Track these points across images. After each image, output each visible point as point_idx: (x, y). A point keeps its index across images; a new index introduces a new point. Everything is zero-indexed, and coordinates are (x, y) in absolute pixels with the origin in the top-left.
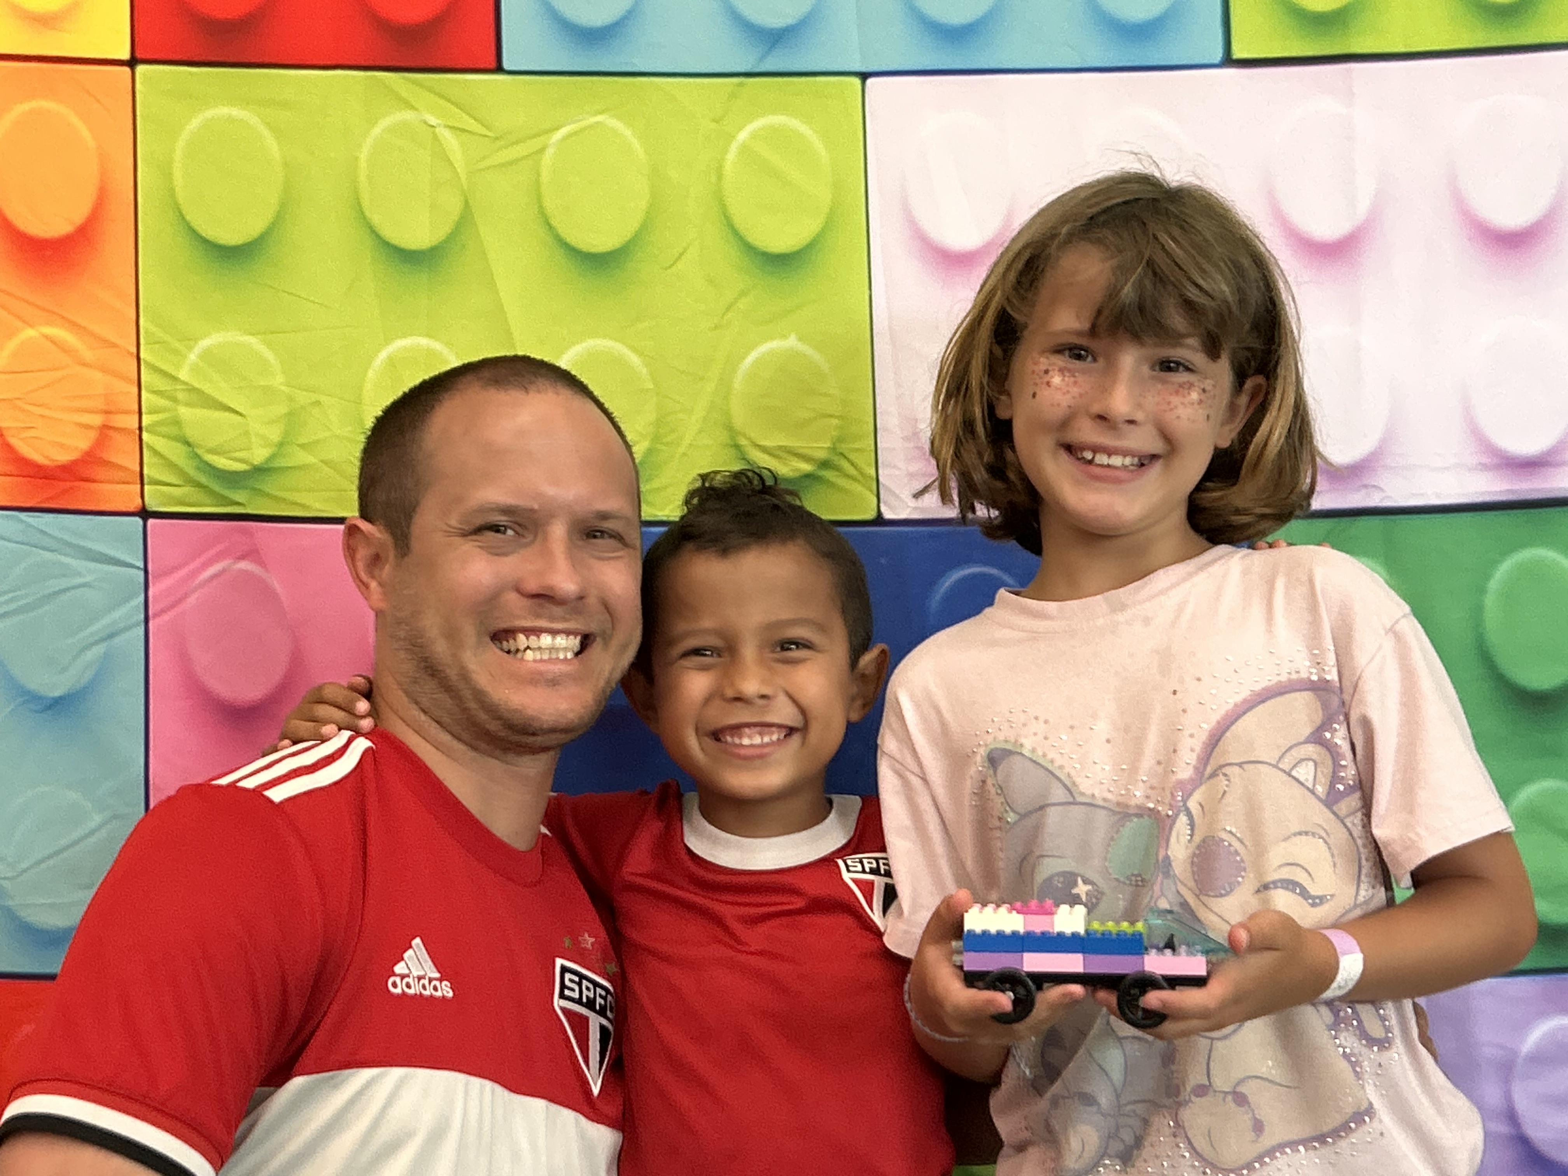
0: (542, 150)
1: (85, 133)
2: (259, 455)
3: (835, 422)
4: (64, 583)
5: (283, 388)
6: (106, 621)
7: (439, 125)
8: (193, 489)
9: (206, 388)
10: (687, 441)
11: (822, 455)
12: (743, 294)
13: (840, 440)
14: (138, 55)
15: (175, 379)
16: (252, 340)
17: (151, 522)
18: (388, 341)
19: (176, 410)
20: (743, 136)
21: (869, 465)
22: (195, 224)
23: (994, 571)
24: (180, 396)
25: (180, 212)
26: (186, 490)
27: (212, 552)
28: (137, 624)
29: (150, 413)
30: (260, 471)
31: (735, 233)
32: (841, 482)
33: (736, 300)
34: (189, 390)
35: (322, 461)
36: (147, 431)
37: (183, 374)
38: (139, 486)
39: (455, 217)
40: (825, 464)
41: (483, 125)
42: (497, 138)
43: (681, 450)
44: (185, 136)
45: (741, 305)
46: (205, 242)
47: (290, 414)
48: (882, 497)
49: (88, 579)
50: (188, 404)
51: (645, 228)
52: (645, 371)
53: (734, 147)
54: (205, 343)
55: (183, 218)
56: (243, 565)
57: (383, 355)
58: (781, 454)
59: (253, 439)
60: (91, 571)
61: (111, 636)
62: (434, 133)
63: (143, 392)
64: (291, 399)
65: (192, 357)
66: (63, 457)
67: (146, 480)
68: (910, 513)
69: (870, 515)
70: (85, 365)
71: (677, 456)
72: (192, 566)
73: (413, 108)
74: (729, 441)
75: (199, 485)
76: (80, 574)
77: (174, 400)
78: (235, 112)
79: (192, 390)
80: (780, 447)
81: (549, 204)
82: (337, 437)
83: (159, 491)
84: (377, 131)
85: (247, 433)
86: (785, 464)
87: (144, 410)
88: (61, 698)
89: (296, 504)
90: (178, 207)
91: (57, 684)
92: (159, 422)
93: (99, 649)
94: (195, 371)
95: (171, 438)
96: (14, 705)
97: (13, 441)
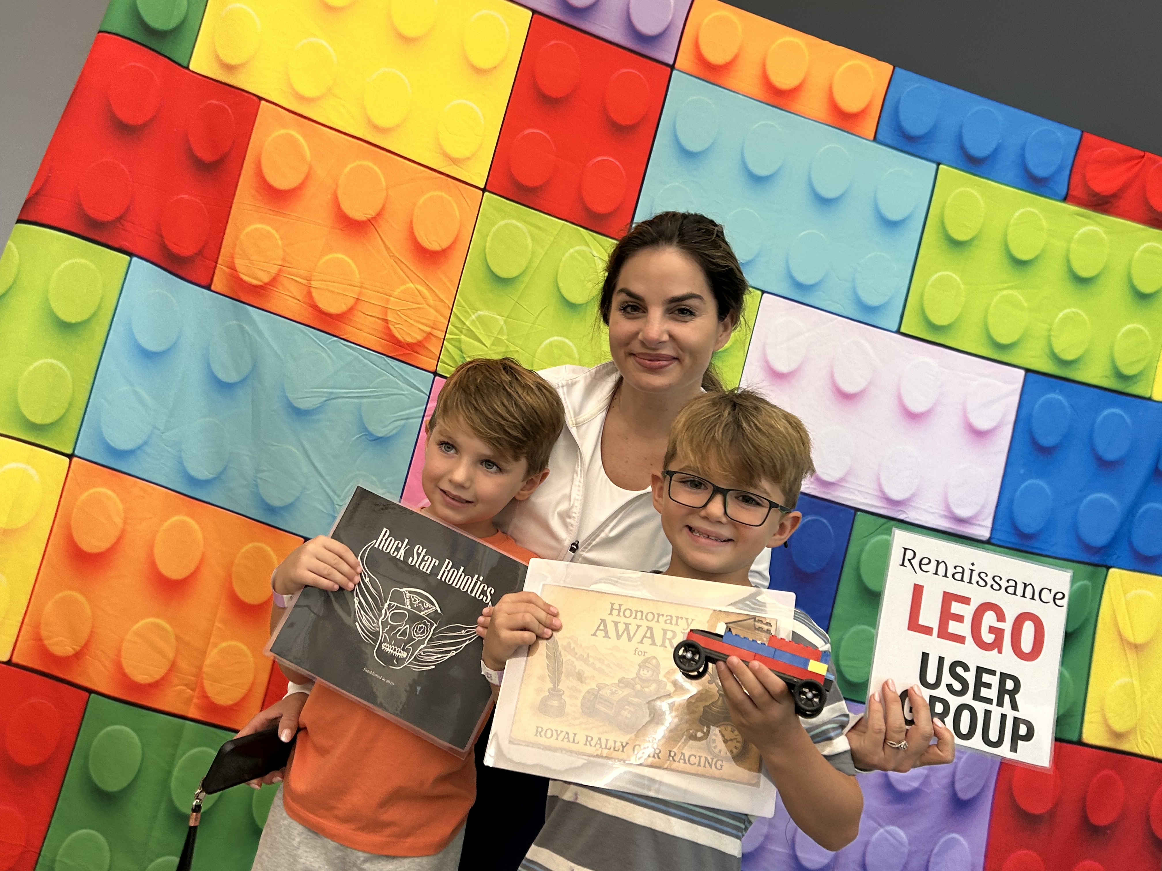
1: (457, 213)
4: (395, 391)
5: (505, 341)
6: (407, 412)
7: (598, 257)
9: (475, 330)
14: (487, 188)
15: (464, 323)
16: (499, 318)
17: (437, 378)
19: (460, 336)
22: (490, 265)
24: (464, 331)
25: (485, 257)
28: (419, 417)
29: (450, 334)
34: (468, 330)
36: (447, 341)
37: (467, 323)
38: (436, 362)
39: (592, 295)
44: (496, 227)
46: (491, 272)
49: (406, 392)
50: (465, 335)
54: (481, 313)
55: (486, 260)
57: (550, 341)
60: (406, 390)
61: (407, 419)
62: (595, 259)
63: (450, 326)
64: (507, 346)
65: (473, 317)
66: (409, 340)
67: (440, 360)
70: (430, 306)
73: (589, 247)
76: (403, 391)
77: (461, 332)
78: (519, 224)
79: (469, 330)
83: (445, 366)
84: (572, 250)
87: (448, 331)
88: (379, 438)
90: (485, 255)
91: (381, 431)
92: (452, 339)
93: (402, 422)
94: (473, 323)
95: (455, 346)
96: (361, 435)
97: (391, 326)
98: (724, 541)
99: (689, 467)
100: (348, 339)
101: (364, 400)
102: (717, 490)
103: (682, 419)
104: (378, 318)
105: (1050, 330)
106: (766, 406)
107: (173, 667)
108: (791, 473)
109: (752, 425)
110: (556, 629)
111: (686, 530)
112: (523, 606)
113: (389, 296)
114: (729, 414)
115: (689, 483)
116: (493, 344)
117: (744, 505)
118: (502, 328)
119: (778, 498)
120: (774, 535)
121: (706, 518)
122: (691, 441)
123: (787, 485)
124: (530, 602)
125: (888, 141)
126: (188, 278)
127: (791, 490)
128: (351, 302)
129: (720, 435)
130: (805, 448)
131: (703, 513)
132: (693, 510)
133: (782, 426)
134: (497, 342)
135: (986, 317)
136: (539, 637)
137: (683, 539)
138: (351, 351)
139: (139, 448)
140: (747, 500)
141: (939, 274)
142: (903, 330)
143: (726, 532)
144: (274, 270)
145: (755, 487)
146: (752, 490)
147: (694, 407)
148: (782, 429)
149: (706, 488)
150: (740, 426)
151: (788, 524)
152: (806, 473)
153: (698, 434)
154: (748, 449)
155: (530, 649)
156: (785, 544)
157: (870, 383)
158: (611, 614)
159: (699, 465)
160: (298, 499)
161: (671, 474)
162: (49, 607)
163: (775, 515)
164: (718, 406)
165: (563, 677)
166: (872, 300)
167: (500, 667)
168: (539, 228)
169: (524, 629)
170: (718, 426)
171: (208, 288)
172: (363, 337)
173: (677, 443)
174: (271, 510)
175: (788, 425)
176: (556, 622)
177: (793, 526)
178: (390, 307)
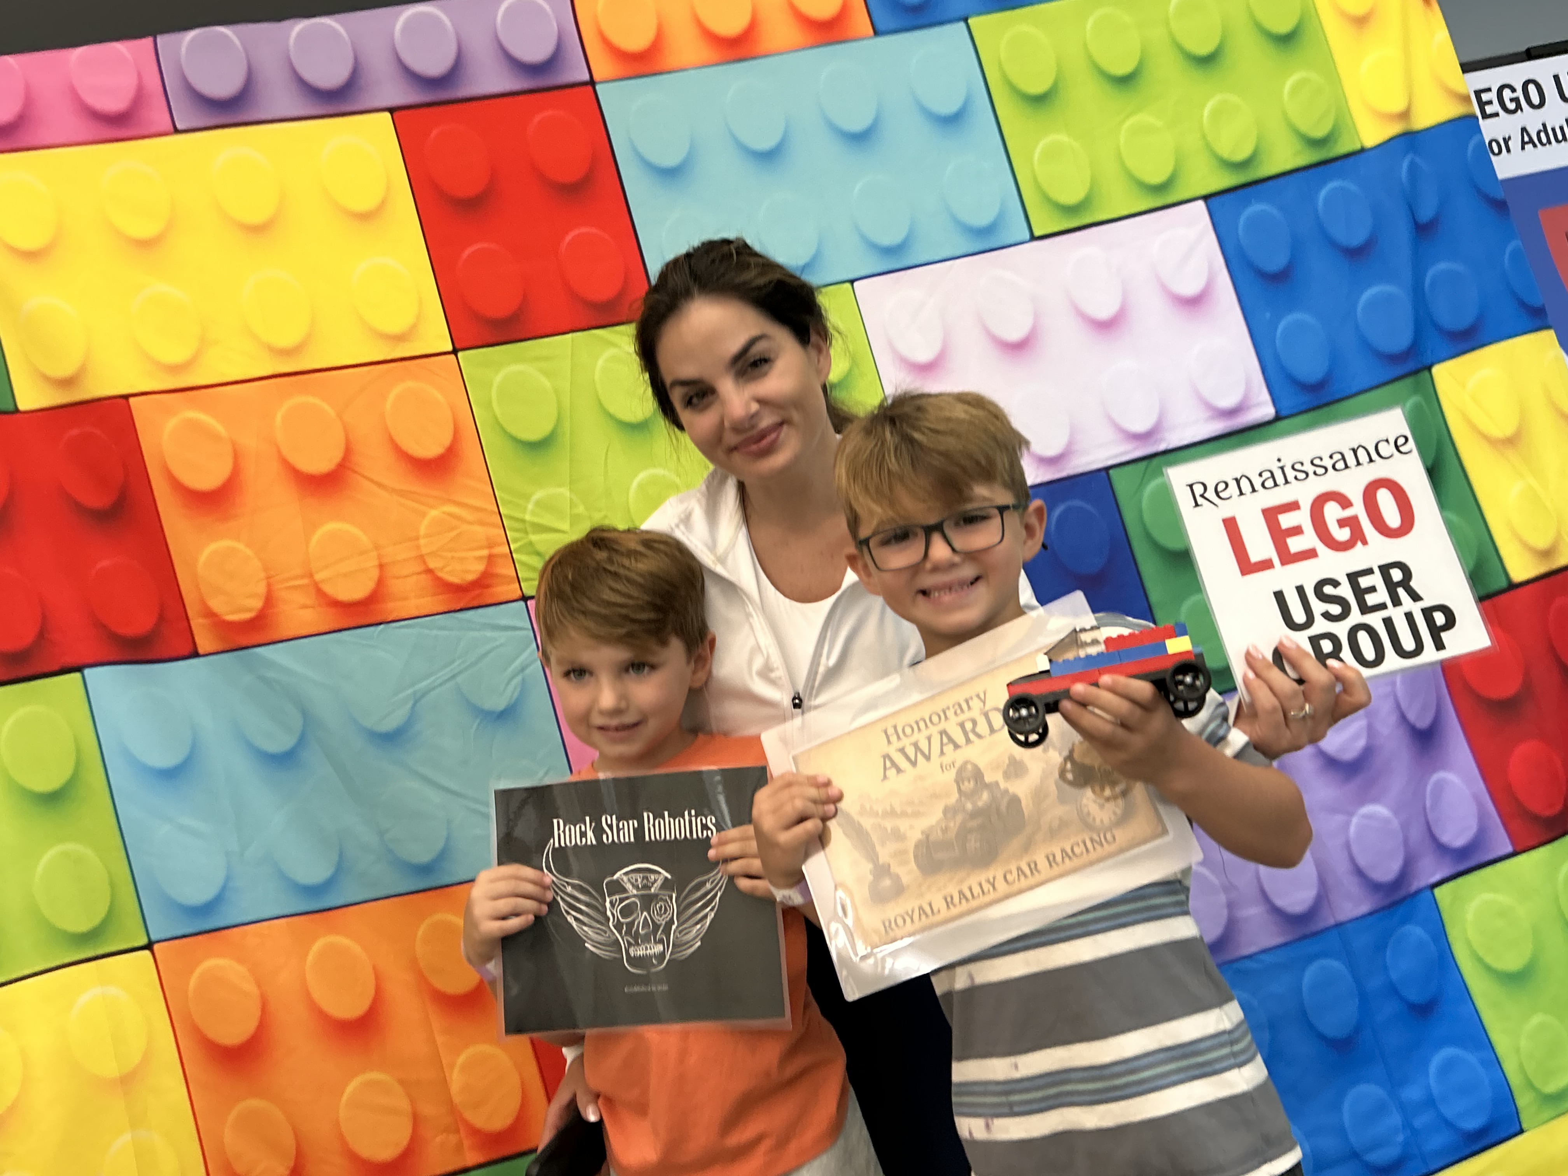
1: (439, 396)
4: (489, 647)
6: (517, 663)
9: (543, 522)
14: (457, 347)
15: (523, 521)
16: (561, 490)
22: (514, 434)
24: (529, 529)
25: (503, 428)
29: (513, 543)
36: (515, 553)
37: (528, 517)
38: (518, 584)
44: (495, 385)
46: (520, 441)
49: (501, 641)
50: (534, 533)
54: (536, 497)
55: (505, 431)
57: (635, 483)
60: (502, 637)
61: (522, 670)
63: (508, 533)
64: (591, 517)
65: (530, 506)
66: (470, 577)
67: (520, 579)
70: (470, 523)
76: (496, 640)
78: (519, 368)
83: (526, 585)
84: (600, 362)
87: (510, 541)
88: (504, 711)
90: (501, 425)
91: (500, 703)
92: (521, 547)
93: (519, 678)
94: (533, 513)
95: (529, 553)
96: (478, 721)
97: (440, 574)
98: (972, 583)
99: (881, 523)
100: (397, 618)
101: (459, 679)
102: (929, 531)
103: (842, 471)
104: (418, 574)
105: (1204, 137)
106: (931, 400)
107: (416, 1120)
108: (1002, 461)
109: (926, 431)
110: (839, 798)
111: (920, 597)
112: (785, 795)
113: (417, 538)
114: (892, 433)
115: (893, 540)
116: (571, 525)
117: (969, 527)
118: (571, 499)
119: (1005, 498)
120: (1025, 543)
121: (936, 569)
122: (866, 489)
123: (1007, 478)
124: (789, 785)
125: (892, 26)
126: (166, 655)
127: (1013, 480)
128: (375, 574)
129: (896, 465)
130: (1002, 423)
131: (928, 565)
132: (915, 569)
133: (960, 412)
134: (575, 519)
135: (1123, 164)
136: (825, 819)
137: (922, 608)
138: (410, 631)
139: (224, 888)
140: (971, 520)
141: (1041, 145)
142: (1037, 233)
143: (968, 571)
144: (262, 589)
145: (970, 499)
146: (969, 506)
147: (848, 450)
148: (963, 416)
149: (916, 535)
150: (911, 441)
151: (1033, 521)
152: (1020, 448)
153: (869, 477)
154: (937, 461)
155: (821, 840)
156: (1044, 546)
157: (1037, 317)
158: (889, 742)
159: (891, 513)
160: (448, 839)
161: (866, 542)
162: (228, 1136)
163: (1013, 520)
164: (874, 431)
165: (878, 848)
166: (983, 220)
167: (798, 879)
168: (547, 359)
169: (802, 819)
170: (886, 454)
171: (195, 654)
172: (413, 606)
173: (853, 502)
174: (425, 869)
175: (966, 407)
176: (832, 792)
177: (1041, 520)
178: (424, 551)
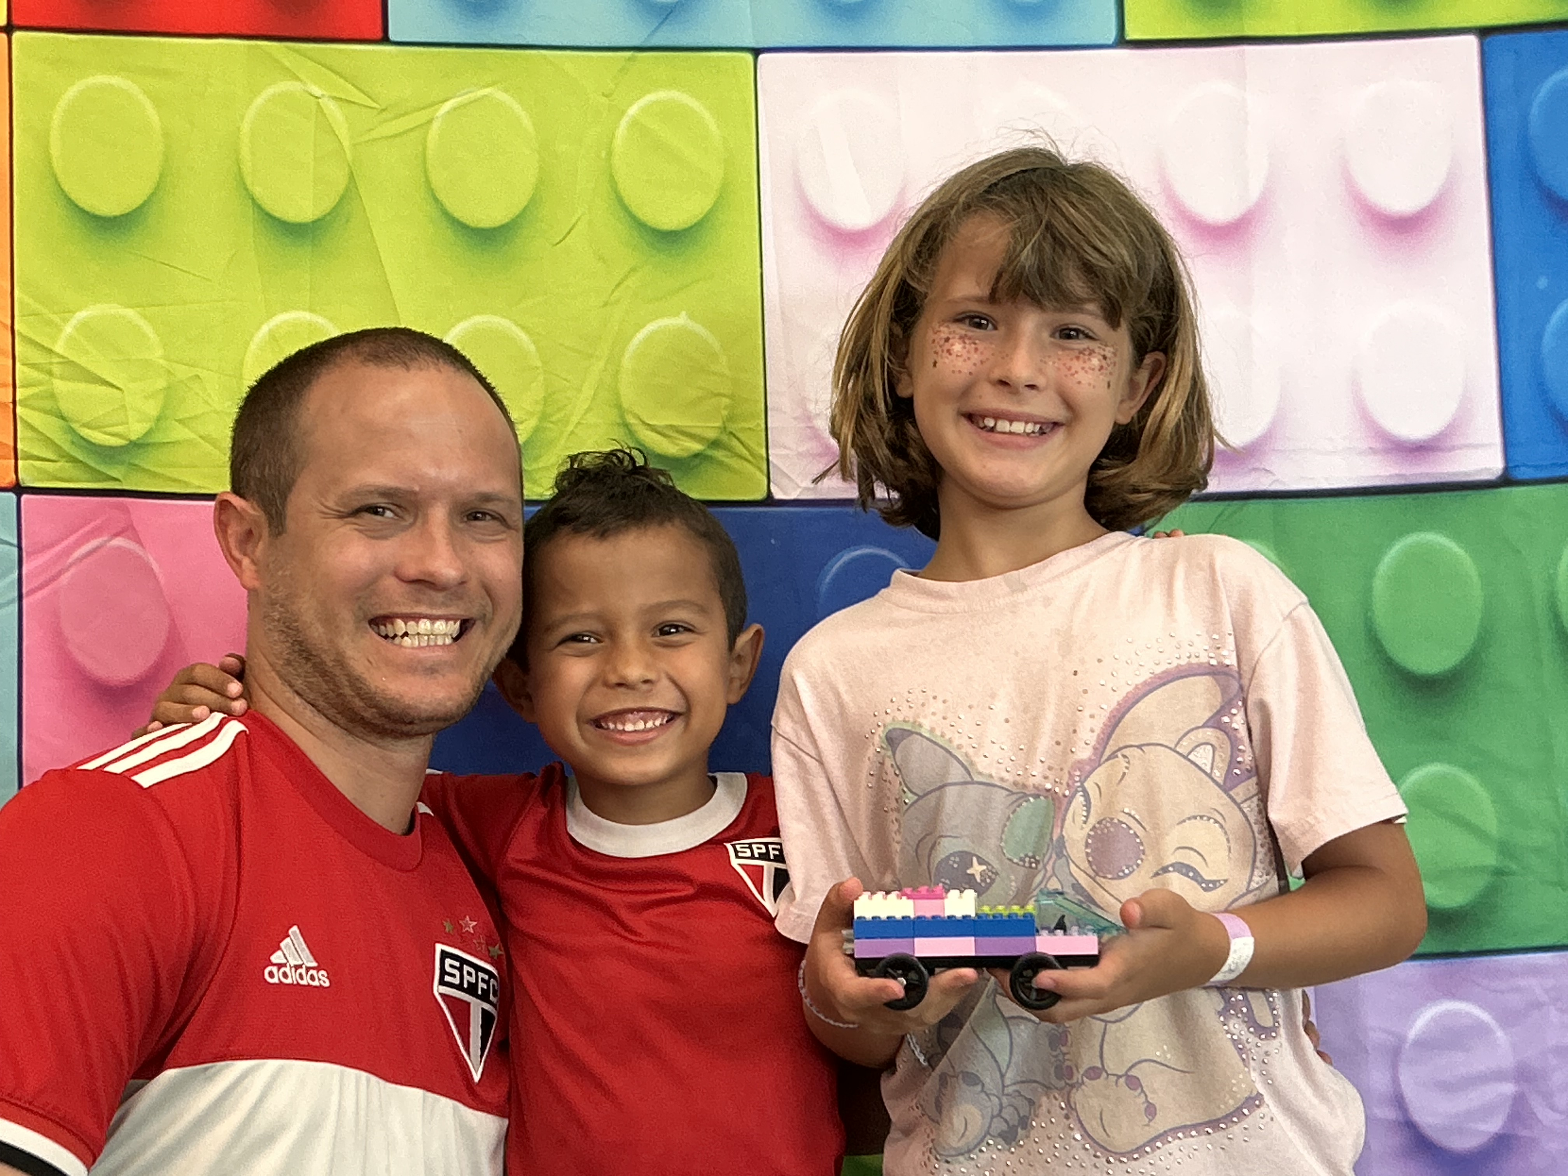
0: (430, 122)
2: (136, 430)
3: (725, 401)
5: (161, 361)
7: (323, 95)
8: (68, 465)
9: (82, 361)
10: (575, 419)
11: (712, 435)
12: (633, 270)
13: (731, 418)
14: (15, 22)
16: (130, 313)
17: (24, 497)
18: (271, 315)
19: (51, 383)
20: (633, 110)
21: (759, 444)
22: (73, 196)
23: (885, 553)
24: (56, 369)
25: (56, 180)
26: (59, 464)
27: (87, 528)
28: (10, 601)
29: (25, 387)
30: (137, 446)
31: (626, 209)
32: (733, 462)
33: (626, 277)
34: (65, 363)
35: (201, 437)
36: (21, 406)
37: (58, 348)
38: (13, 461)
39: (341, 188)
40: (715, 444)
41: (370, 97)
42: (383, 110)
43: (570, 428)
44: (62, 103)
45: (632, 282)
46: (82, 211)
47: (169, 388)
48: (771, 476)
50: (62, 378)
51: (534, 203)
52: (532, 348)
53: (624, 122)
54: (82, 315)
55: (61, 189)
56: (119, 542)
57: (265, 328)
58: (671, 433)
59: (130, 413)
62: (318, 104)
63: (18, 367)
64: (169, 372)
65: (68, 329)
67: (19, 456)
68: (801, 493)
69: (760, 495)
71: (566, 434)
72: (65, 543)
73: (298, 79)
74: (619, 420)
75: (74, 460)
77: (50, 373)
78: (115, 80)
79: (67, 362)
80: (672, 427)
81: (438, 179)
82: (216, 412)
83: (32, 465)
84: (259, 101)
85: (124, 406)
86: (673, 443)
87: (17, 382)
89: (175, 480)
90: (54, 176)
92: (32, 395)
94: (71, 343)
95: (46, 412)
116: (132, 379)
118: (144, 335)
168: (164, 73)
